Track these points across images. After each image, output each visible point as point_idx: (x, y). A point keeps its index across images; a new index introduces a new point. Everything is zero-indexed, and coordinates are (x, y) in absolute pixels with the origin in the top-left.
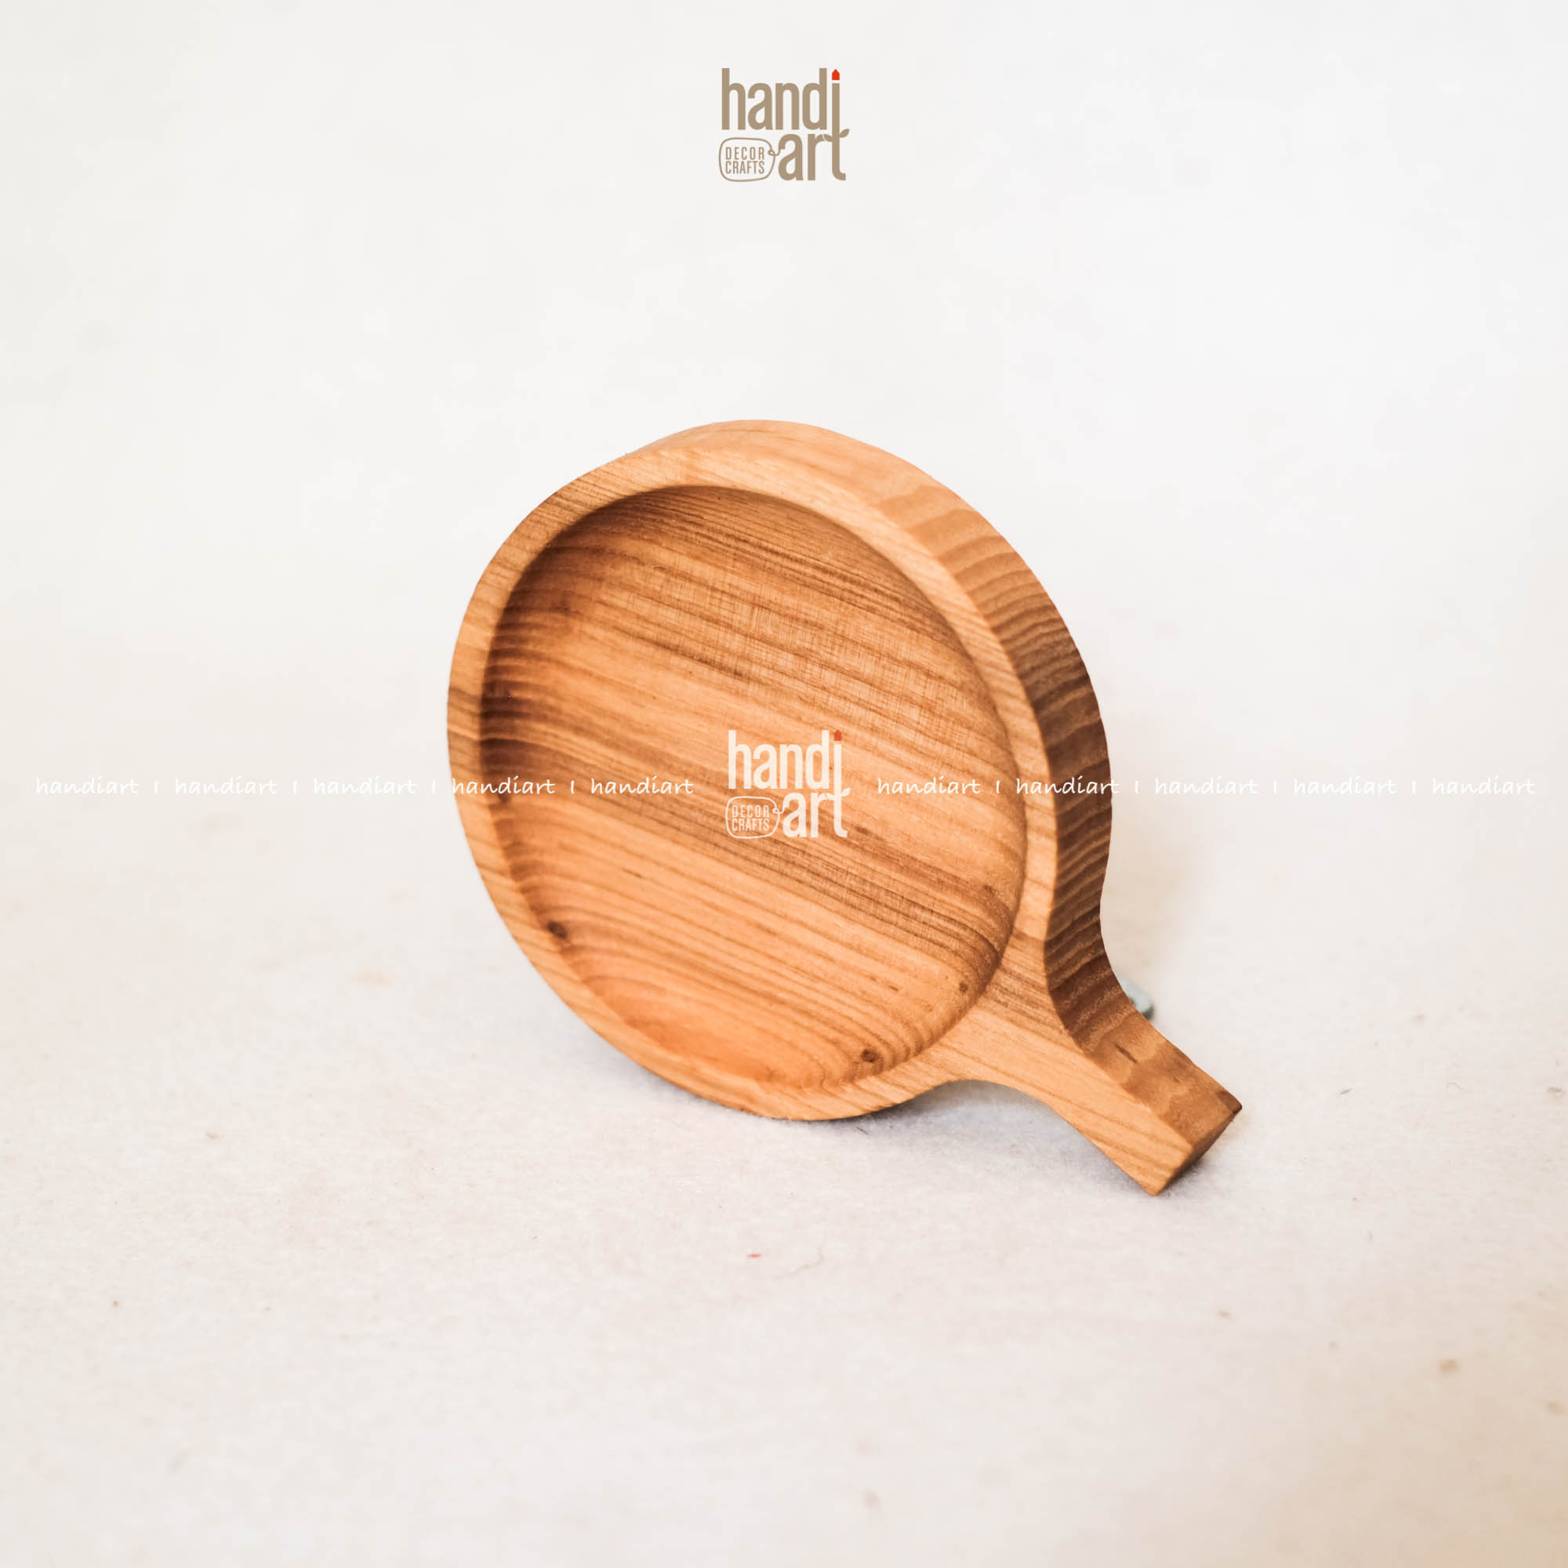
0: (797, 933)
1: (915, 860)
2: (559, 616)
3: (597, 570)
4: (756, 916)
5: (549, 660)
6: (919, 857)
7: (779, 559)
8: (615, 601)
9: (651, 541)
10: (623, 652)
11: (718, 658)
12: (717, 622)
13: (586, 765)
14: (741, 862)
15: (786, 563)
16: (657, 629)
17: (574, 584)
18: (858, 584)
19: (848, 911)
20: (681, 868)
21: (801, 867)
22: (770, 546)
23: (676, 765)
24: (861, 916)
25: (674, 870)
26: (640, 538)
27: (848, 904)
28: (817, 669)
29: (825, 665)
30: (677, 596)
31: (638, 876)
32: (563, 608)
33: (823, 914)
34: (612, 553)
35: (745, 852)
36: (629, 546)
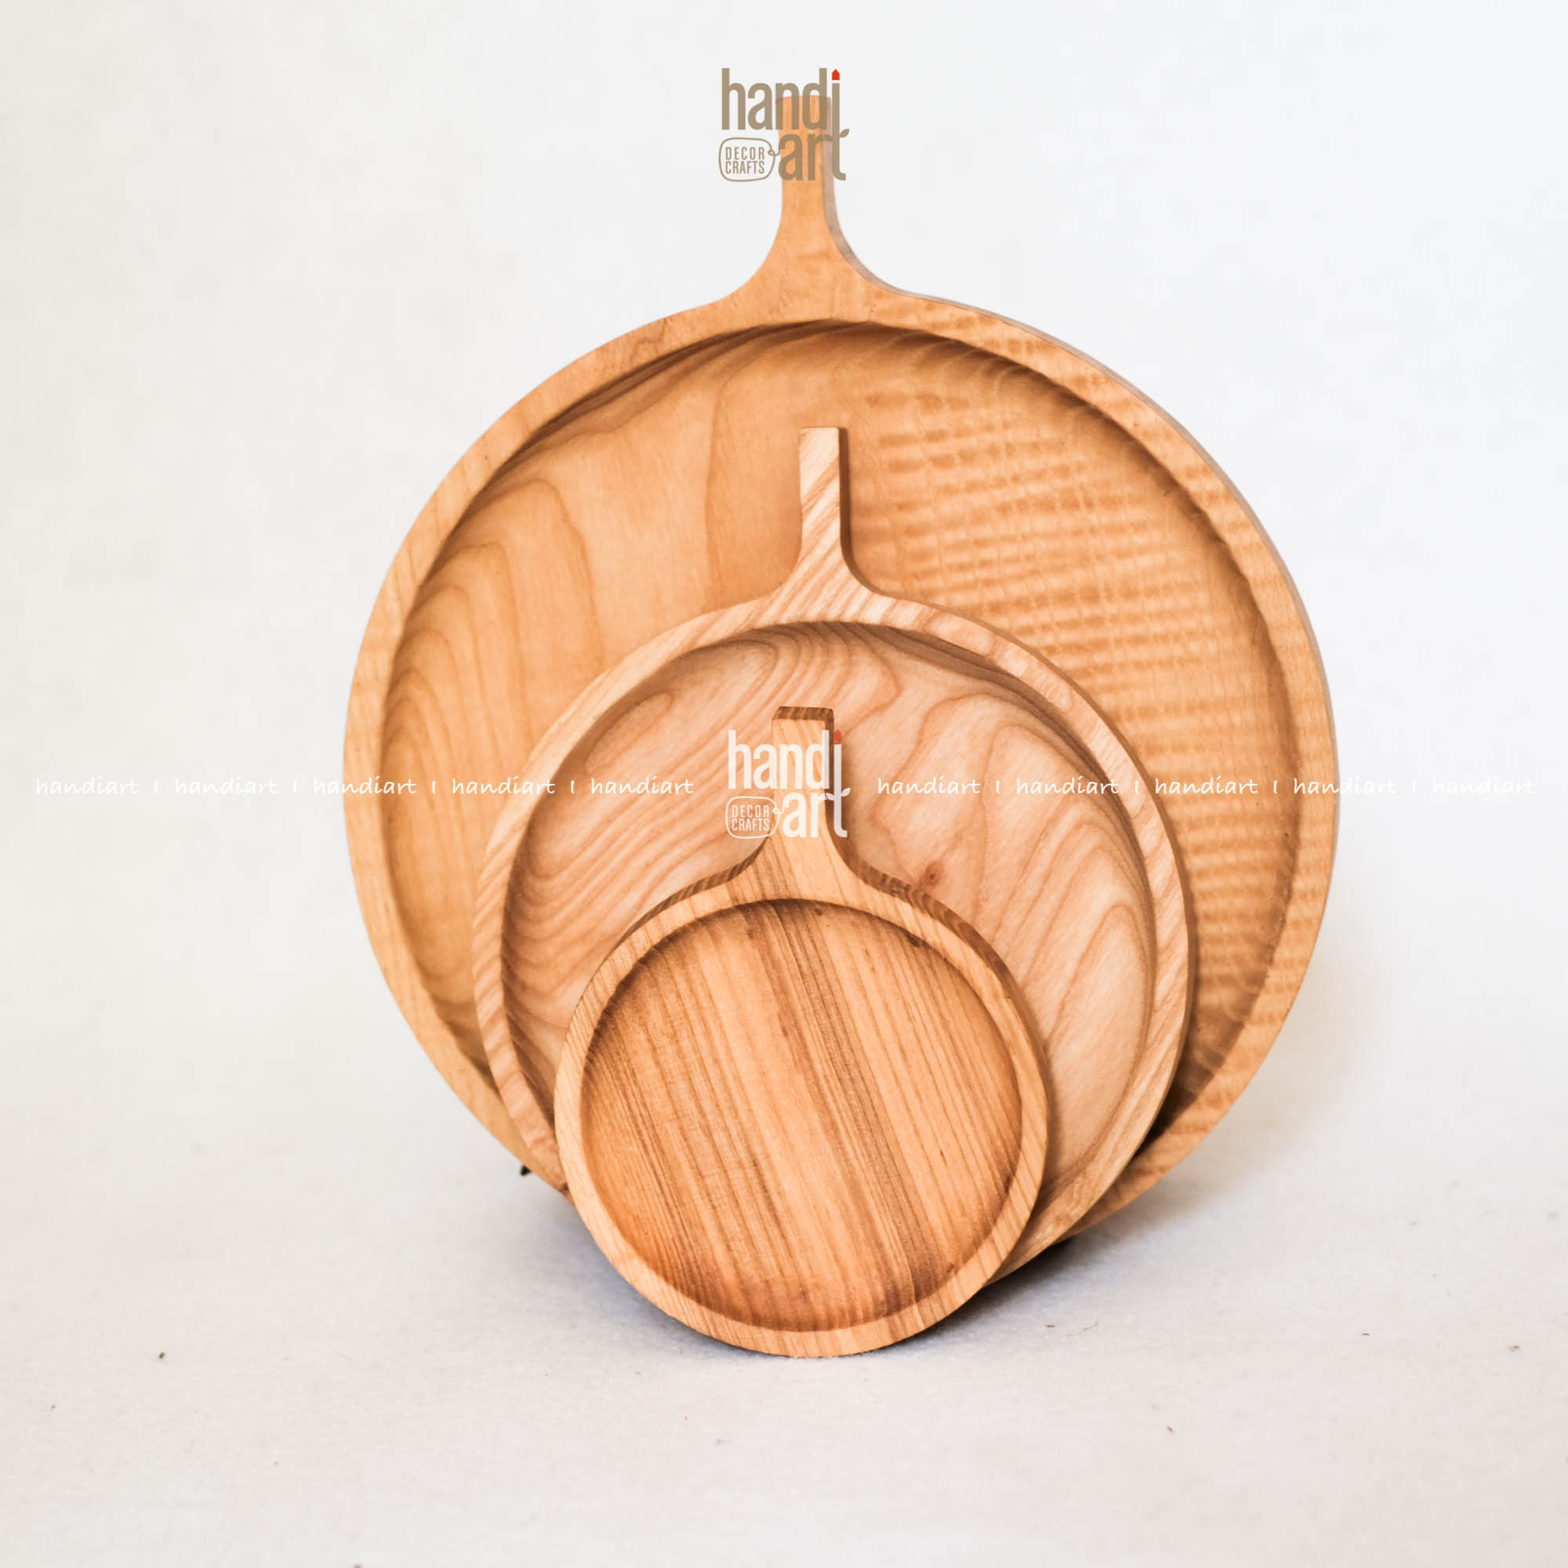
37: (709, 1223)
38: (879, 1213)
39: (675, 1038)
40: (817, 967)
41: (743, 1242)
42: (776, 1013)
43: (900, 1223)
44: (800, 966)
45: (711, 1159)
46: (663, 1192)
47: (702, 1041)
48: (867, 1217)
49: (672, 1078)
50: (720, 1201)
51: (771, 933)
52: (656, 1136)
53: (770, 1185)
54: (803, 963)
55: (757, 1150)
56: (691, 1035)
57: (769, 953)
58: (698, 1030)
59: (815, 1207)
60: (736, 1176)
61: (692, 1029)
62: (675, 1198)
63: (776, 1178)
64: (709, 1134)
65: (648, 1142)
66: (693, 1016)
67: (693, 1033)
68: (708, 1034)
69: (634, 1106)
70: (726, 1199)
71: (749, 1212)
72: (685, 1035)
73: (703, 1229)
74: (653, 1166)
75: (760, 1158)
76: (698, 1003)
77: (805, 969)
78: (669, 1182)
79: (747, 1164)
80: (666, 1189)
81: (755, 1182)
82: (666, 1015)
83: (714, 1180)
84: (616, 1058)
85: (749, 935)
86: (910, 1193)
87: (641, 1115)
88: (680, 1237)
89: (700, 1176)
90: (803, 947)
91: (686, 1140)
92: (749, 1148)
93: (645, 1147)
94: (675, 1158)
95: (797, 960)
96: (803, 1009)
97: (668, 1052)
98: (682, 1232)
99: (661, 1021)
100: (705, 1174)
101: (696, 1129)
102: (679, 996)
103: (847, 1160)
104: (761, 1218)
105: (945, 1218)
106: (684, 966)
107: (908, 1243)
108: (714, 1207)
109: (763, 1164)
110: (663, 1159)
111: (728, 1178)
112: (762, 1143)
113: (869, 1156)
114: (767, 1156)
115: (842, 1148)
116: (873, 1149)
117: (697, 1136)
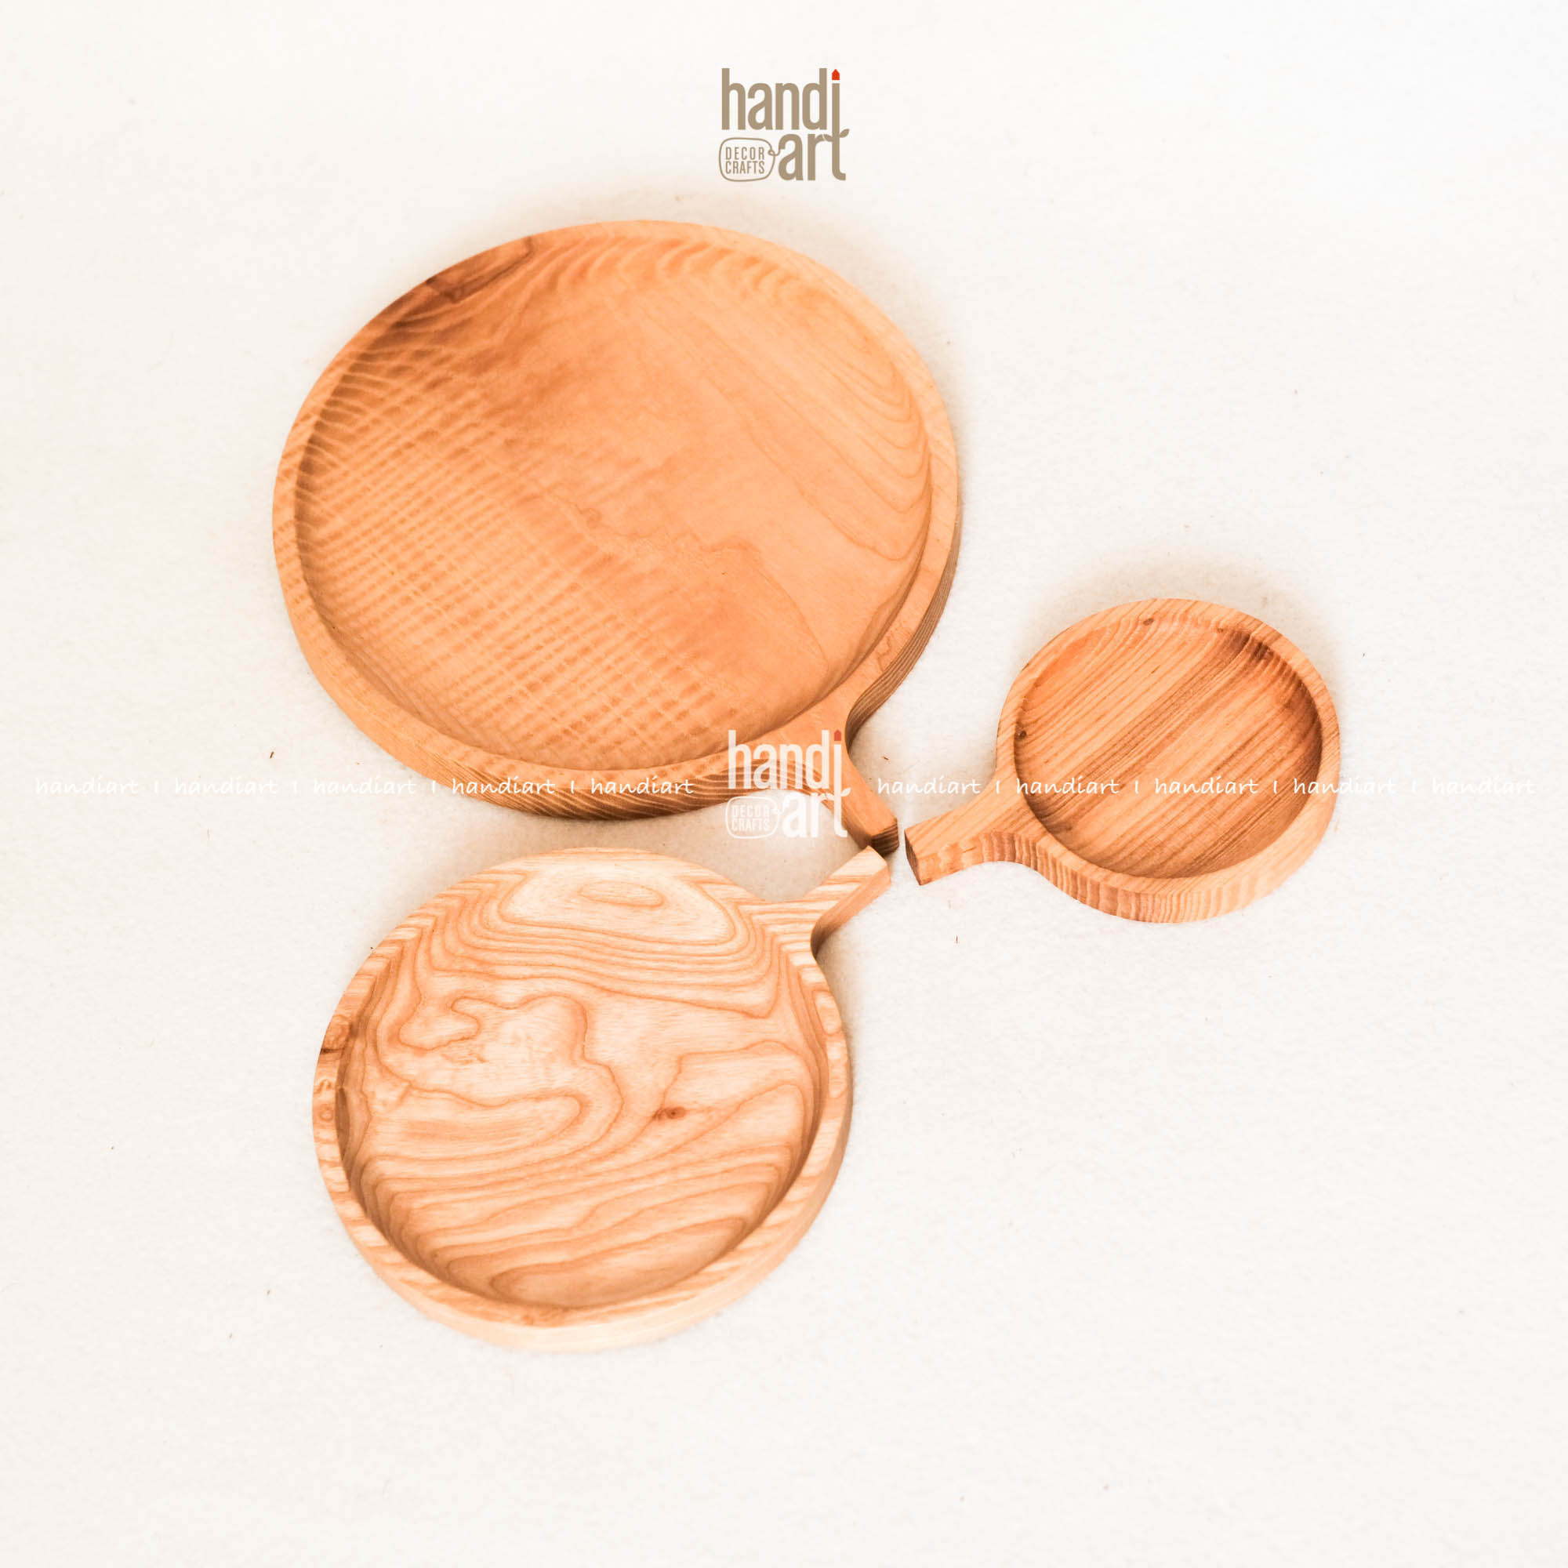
0: (1092, 732)
1: (1098, 803)
2: (1286, 702)
3: (1297, 731)
4: (1110, 716)
5: (1269, 686)
6: (1099, 806)
7: (1258, 815)
8: (1279, 731)
9: (1296, 763)
10: (1255, 722)
11: (1230, 764)
12: (1245, 773)
13: (1215, 676)
14: (1136, 723)
15: (1255, 818)
16: (1256, 744)
17: (1296, 717)
18: (1229, 845)
19: (1091, 760)
20: (1148, 694)
21: (1120, 750)
22: (1265, 815)
23: (1194, 718)
24: (1085, 765)
25: (1148, 690)
26: (1300, 758)
27: (1094, 762)
28: (1202, 806)
29: (1202, 810)
30: (1266, 761)
31: (1153, 672)
32: (1288, 705)
33: (1095, 748)
34: (1300, 743)
35: (1140, 727)
36: (1300, 751)
38: (1211, 689)
41: (1275, 753)
43: (1212, 675)
47: (1154, 830)
48: (1217, 695)
49: (1188, 836)
53: (1229, 753)
56: (1155, 836)
58: (1148, 835)
59: (1227, 725)
61: (1151, 837)
66: (1141, 840)
71: (1253, 758)
86: (1189, 678)
90: (1058, 801)
91: (1225, 812)
94: (1239, 814)
101: (1215, 810)
103: (1187, 720)
104: (1252, 751)
107: (1221, 666)
113: (1178, 709)
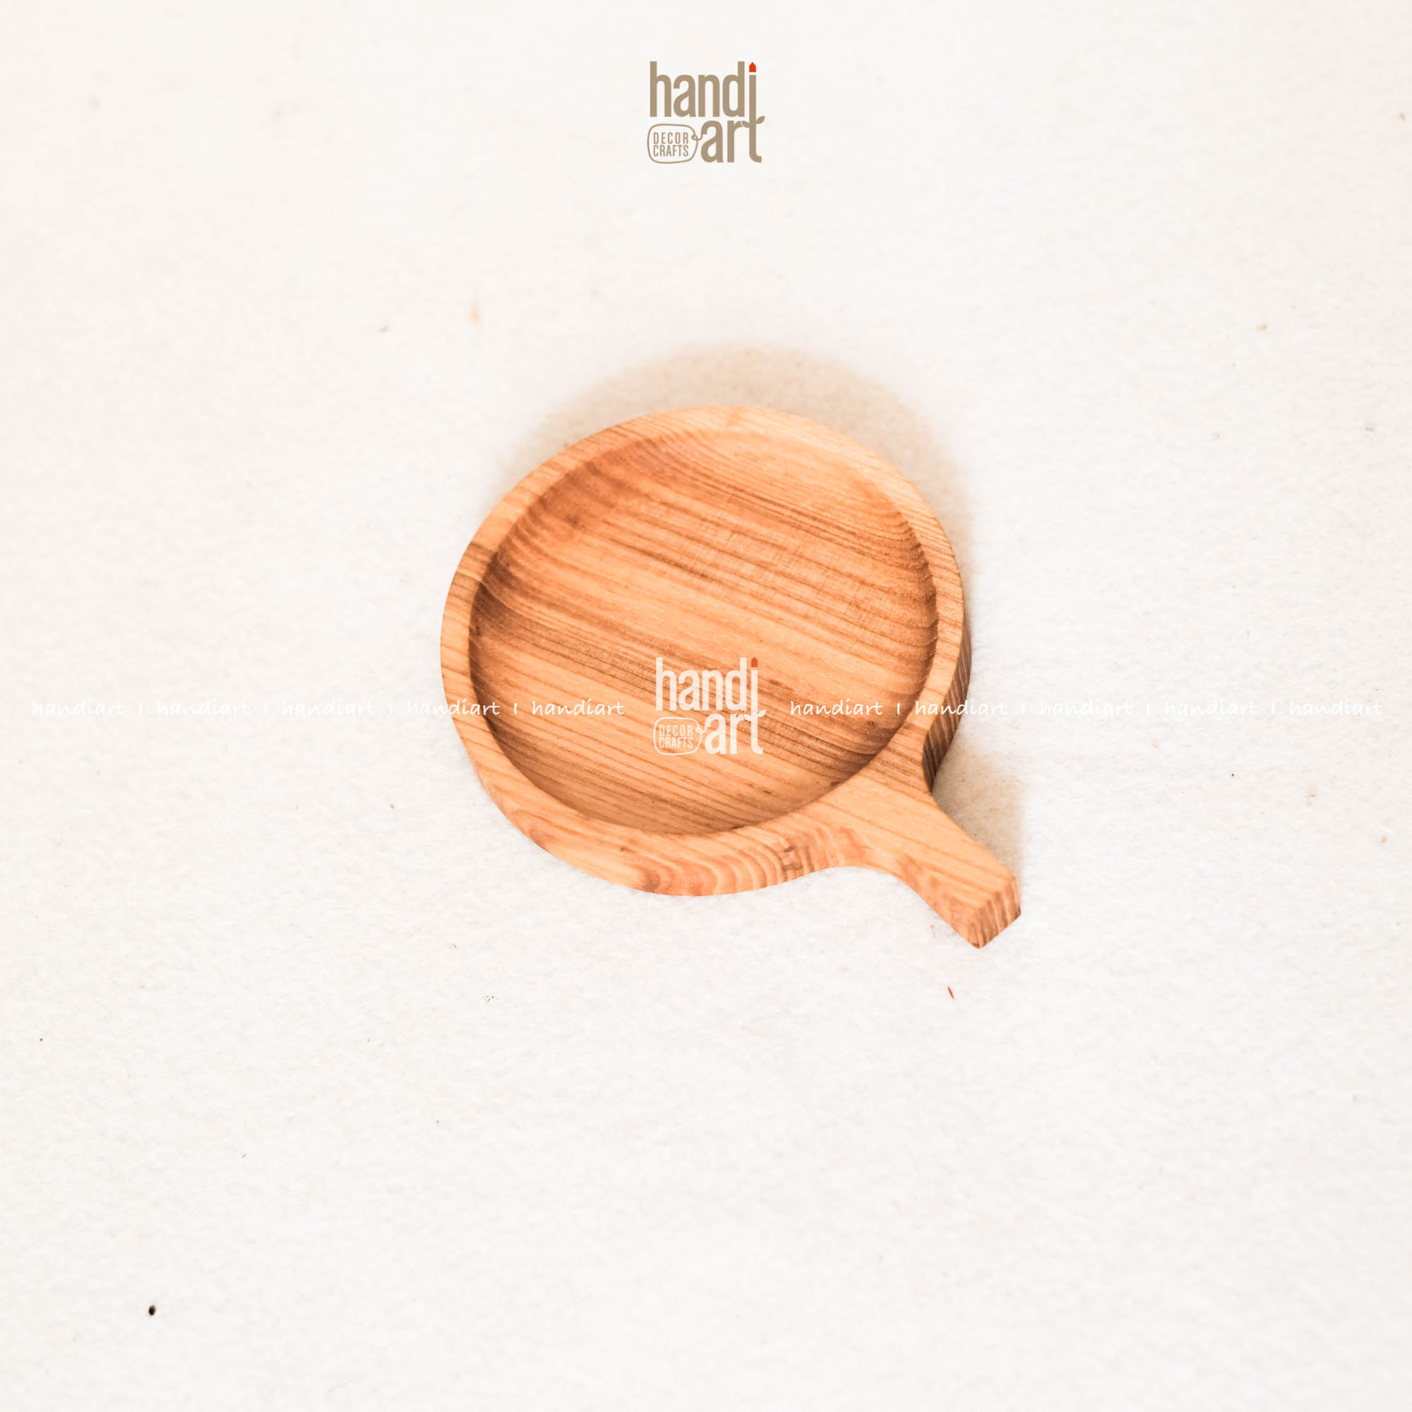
37: (697, 506)
38: (573, 627)
39: (856, 605)
40: (799, 749)
41: (657, 516)
42: (795, 689)
43: (550, 634)
44: (810, 737)
45: (741, 550)
46: (753, 495)
47: (832, 621)
48: (580, 615)
49: (828, 576)
50: (703, 528)
51: (857, 739)
52: (799, 528)
53: (676, 572)
54: (811, 742)
55: (712, 587)
56: (845, 617)
57: (843, 724)
58: (843, 626)
59: (627, 587)
60: (710, 555)
61: (847, 621)
62: (740, 500)
63: (677, 581)
64: (761, 565)
65: (801, 518)
66: (857, 631)
67: (845, 620)
68: (834, 630)
69: (837, 532)
70: (701, 533)
71: (674, 540)
72: (849, 613)
73: (698, 499)
74: (779, 505)
75: (703, 583)
76: (862, 642)
77: (805, 739)
78: (756, 506)
79: (711, 571)
80: (754, 500)
81: (690, 564)
82: (878, 613)
83: (723, 538)
84: (885, 550)
85: (873, 723)
86: (563, 660)
87: (825, 531)
88: (709, 477)
89: (736, 531)
90: (822, 752)
91: (773, 545)
92: (720, 582)
93: (800, 513)
94: (769, 526)
95: (818, 739)
96: (776, 710)
97: (849, 590)
98: (711, 482)
99: (876, 606)
100: (735, 536)
101: (774, 559)
102: (883, 635)
103: (635, 639)
104: (662, 544)
105: (518, 667)
106: (900, 657)
108: (704, 520)
109: (696, 581)
110: (776, 517)
111: (715, 548)
112: (713, 595)
113: (621, 658)
114: (699, 589)
115: (647, 645)
116: (624, 664)
117: (767, 555)
